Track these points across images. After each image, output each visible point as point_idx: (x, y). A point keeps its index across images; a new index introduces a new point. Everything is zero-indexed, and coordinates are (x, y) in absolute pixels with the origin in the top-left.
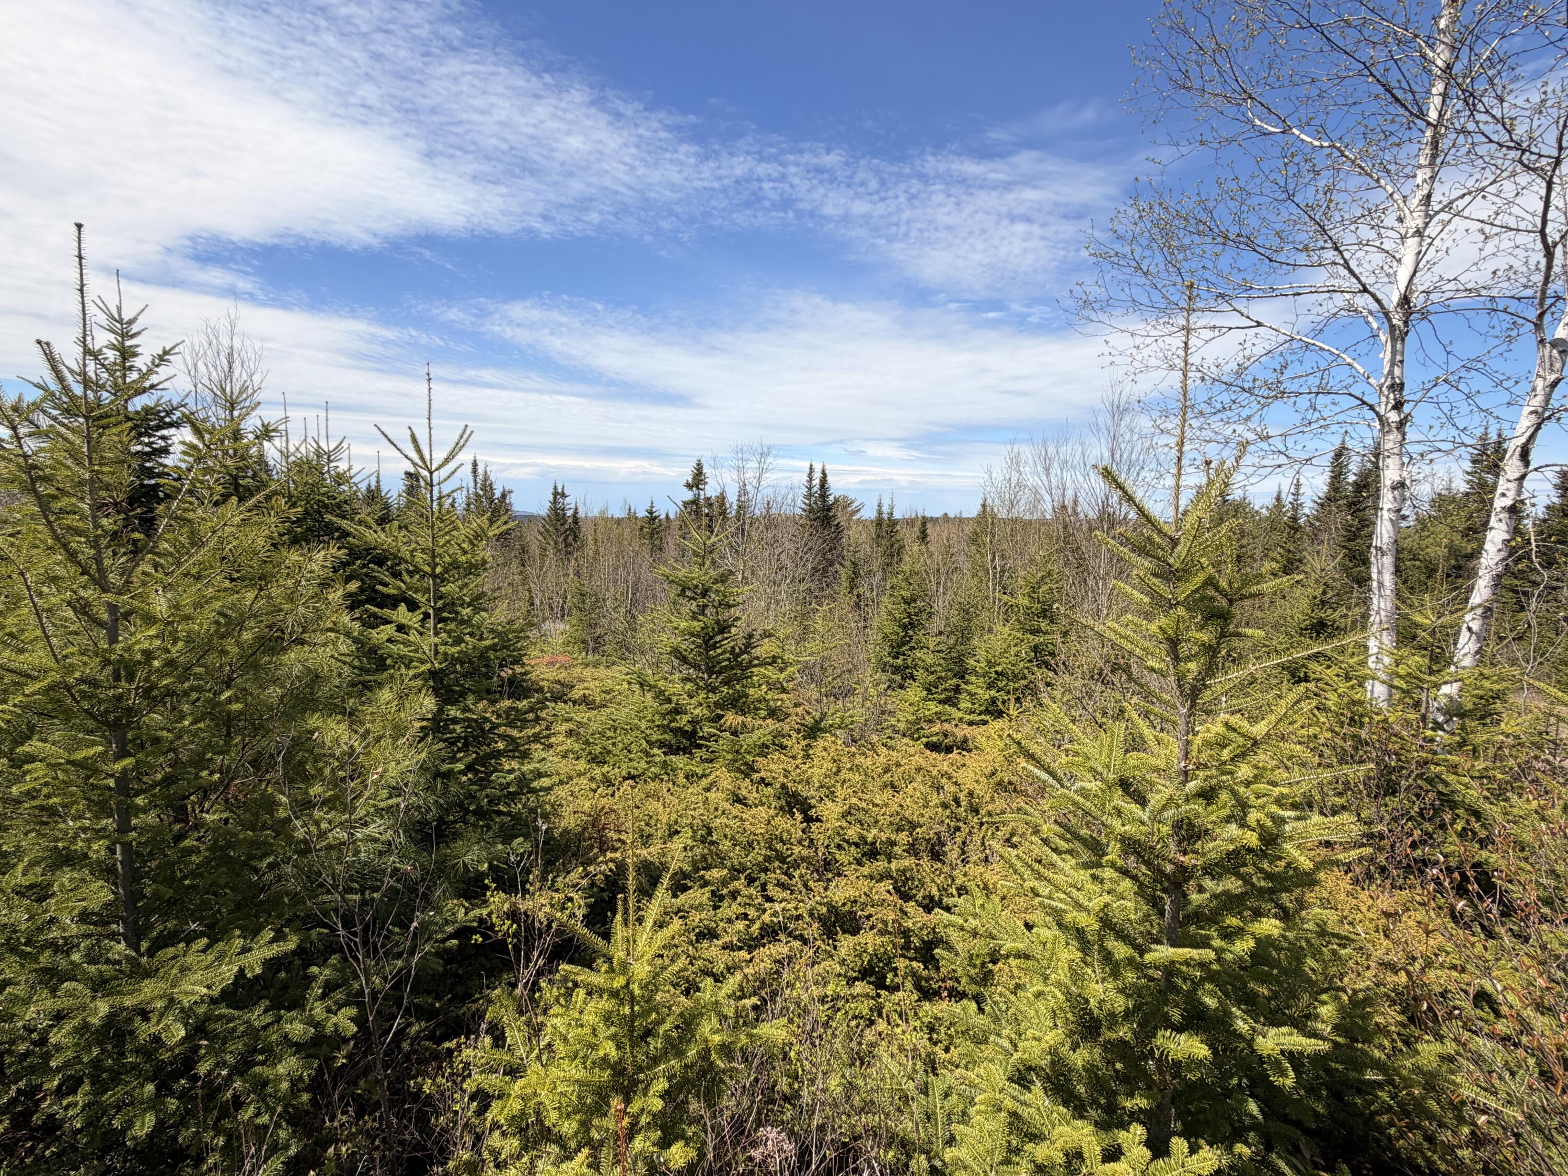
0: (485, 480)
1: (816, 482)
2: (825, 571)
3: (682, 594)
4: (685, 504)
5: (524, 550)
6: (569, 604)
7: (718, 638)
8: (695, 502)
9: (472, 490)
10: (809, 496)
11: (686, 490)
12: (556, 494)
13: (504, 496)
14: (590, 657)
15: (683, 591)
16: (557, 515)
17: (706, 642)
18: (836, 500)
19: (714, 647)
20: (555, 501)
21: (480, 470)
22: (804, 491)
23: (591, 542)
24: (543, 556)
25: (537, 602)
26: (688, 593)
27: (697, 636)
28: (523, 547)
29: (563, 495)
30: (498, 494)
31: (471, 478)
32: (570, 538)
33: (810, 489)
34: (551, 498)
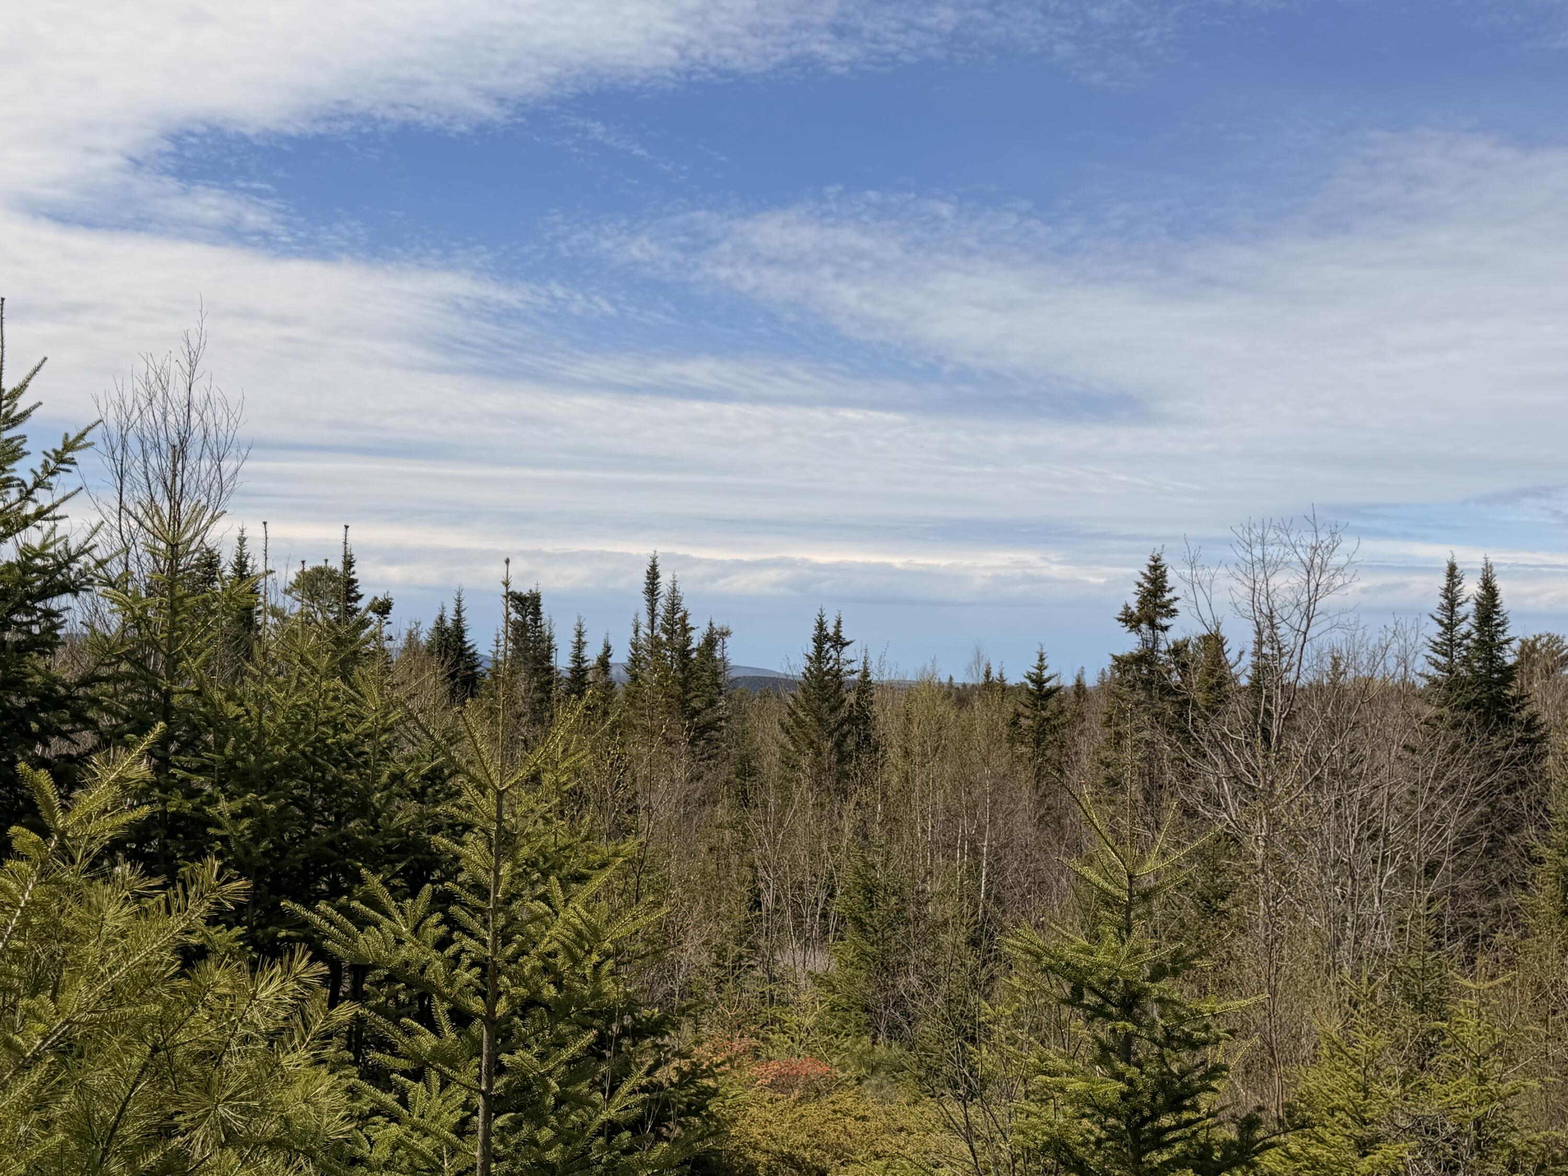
0: (674, 607)
1: (1467, 609)
2: (1496, 844)
3: (1075, 999)
4: (1122, 663)
5: (746, 769)
6: (835, 908)
7: (1166, 1121)
8: (1145, 658)
9: (644, 630)
10: (1447, 645)
11: (1123, 630)
12: (821, 639)
13: (710, 642)
14: (881, 1050)
15: (1077, 992)
16: (823, 687)
17: (1135, 1130)
18: (1528, 650)
19: (1158, 1141)
20: (819, 656)
21: (664, 587)
22: (1434, 631)
23: (894, 754)
24: (785, 786)
25: (768, 899)
26: (1090, 999)
27: (1110, 1111)
28: (745, 759)
29: (839, 642)
30: (697, 639)
31: (642, 605)
32: (850, 743)
33: (1450, 627)
34: (811, 649)
